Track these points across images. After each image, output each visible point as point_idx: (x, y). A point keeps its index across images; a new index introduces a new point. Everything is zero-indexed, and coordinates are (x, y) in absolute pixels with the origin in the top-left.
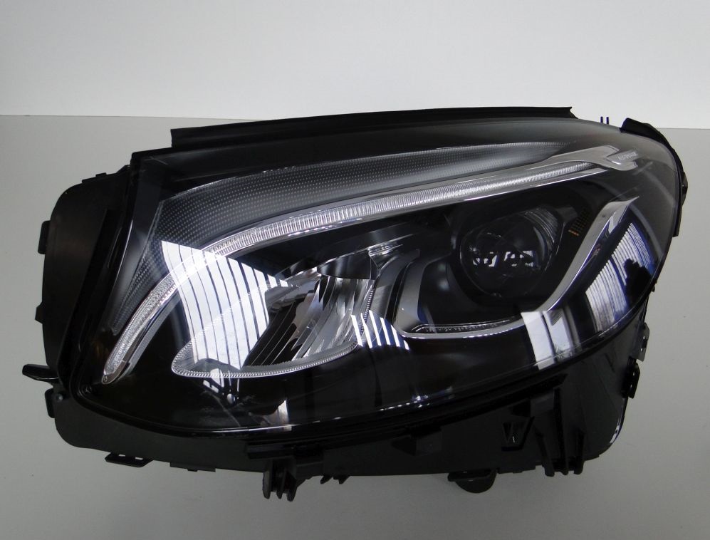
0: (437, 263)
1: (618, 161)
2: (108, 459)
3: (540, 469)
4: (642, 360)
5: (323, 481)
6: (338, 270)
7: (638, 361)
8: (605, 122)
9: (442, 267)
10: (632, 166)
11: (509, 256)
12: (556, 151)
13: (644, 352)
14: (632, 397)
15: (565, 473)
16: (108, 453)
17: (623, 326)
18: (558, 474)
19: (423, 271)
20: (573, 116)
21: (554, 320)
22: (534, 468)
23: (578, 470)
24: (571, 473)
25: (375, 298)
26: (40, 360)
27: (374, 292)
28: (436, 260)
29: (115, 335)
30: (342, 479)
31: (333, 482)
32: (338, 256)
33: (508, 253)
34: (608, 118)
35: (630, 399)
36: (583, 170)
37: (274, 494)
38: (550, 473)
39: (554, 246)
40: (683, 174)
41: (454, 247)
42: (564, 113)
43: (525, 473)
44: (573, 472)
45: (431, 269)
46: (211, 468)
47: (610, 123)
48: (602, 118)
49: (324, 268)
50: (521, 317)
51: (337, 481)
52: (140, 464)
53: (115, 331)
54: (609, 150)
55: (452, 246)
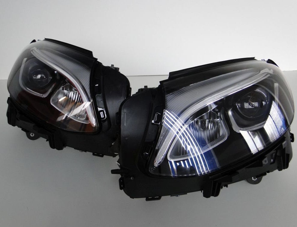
2: (146, 200)
14: (293, 142)
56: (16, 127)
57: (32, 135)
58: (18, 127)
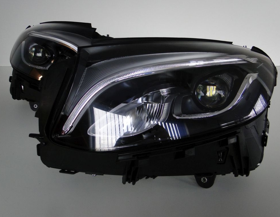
2: (60, 172)
4: (268, 133)
5: (146, 178)
7: (266, 133)
8: (245, 47)
14: (266, 146)
15: (242, 175)
16: (60, 170)
18: (239, 176)
22: (230, 173)
23: (247, 175)
27: (164, 104)
28: (186, 96)
30: (154, 177)
37: (127, 183)
38: (236, 176)
42: (231, 43)
44: (245, 175)
47: (247, 47)
51: (152, 178)
52: (73, 173)
57: (36, 106)
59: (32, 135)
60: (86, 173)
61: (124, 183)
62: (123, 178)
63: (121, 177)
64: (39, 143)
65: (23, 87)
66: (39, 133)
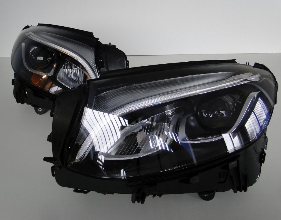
0: (190, 116)
1: (253, 78)
2: (74, 191)
3: (232, 190)
4: (266, 149)
5: (153, 197)
6: (155, 120)
7: (265, 150)
8: (248, 64)
9: (192, 118)
10: (258, 80)
11: (216, 113)
12: (231, 75)
13: (266, 146)
14: (263, 163)
15: (241, 191)
16: (74, 189)
17: (259, 137)
18: (238, 192)
19: (186, 119)
20: (236, 63)
21: (234, 137)
22: (229, 190)
23: (245, 190)
24: (243, 191)
25: (170, 129)
26: (51, 155)
27: (169, 127)
28: (190, 115)
29: (80, 144)
30: (160, 196)
31: (157, 197)
32: (154, 115)
33: (216, 112)
34: (249, 63)
35: (262, 164)
36: (241, 82)
37: (136, 202)
38: (235, 192)
39: (233, 109)
40: (276, 82)
41: (196, 111)
42: (233, 61)
43: (227, 192)
44: (244, 191)
45: (188, 118)
46: (112, 193)
47: (250, 65)
48: (246, 63)
49: (150, 119)
50: (222, 135)
51: (159, 197)
52: (86, 193)
53: (80, 143)
54: (250, 74)
55: (195, 110)
56: (25, 104)
57: (40, 110)
58: (28, 104)
59: (46, 159)
60: (98, 193)
61: (134, 202)
62: (132, 197)
63: (130, 196)
64: (53, 165)
65: (26, 92)
66: (53, 157)
